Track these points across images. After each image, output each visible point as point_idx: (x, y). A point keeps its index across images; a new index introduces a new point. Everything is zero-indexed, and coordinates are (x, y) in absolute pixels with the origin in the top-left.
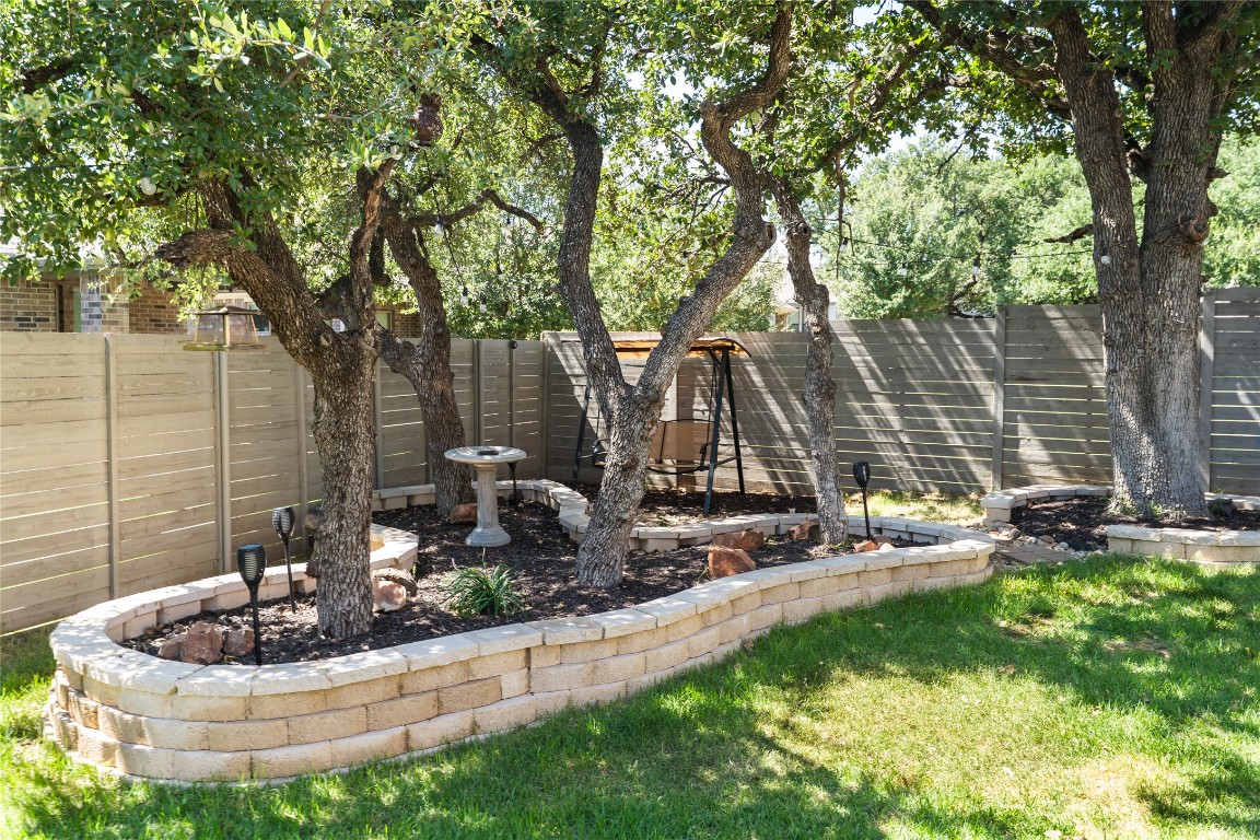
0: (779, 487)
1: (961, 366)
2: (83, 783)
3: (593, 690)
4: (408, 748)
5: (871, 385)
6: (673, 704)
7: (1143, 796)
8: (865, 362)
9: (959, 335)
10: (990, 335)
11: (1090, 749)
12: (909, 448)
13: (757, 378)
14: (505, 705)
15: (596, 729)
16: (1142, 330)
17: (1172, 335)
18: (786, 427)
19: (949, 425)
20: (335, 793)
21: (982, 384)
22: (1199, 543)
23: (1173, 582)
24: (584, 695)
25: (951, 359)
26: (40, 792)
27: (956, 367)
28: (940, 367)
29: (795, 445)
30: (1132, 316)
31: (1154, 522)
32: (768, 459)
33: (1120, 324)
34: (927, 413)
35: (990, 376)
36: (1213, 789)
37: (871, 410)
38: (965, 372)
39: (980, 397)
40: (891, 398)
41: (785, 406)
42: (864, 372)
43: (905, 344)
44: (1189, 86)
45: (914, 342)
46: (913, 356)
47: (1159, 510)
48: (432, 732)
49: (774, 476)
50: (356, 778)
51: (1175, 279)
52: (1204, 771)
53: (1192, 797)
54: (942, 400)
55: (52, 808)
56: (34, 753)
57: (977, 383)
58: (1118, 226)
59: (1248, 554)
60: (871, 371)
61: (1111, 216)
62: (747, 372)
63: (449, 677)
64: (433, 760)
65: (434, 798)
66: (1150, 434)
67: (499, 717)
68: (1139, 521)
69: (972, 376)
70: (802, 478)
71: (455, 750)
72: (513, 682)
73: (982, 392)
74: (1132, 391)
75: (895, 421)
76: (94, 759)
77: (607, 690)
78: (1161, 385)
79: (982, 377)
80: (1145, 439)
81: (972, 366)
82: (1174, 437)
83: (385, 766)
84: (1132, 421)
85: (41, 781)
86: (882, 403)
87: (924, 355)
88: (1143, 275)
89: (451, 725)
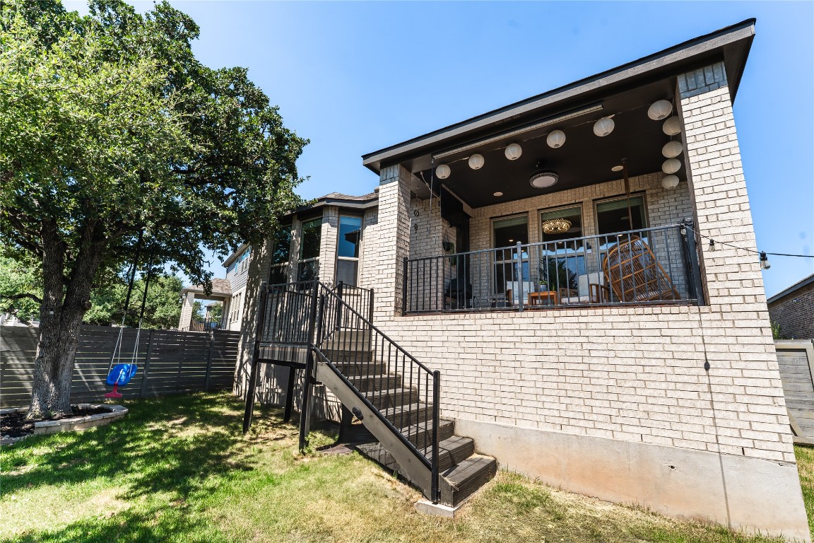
7: (117, 498)
11: (89, 495)
16: (58, 341)
17: (70, 343)
22: (76, 423)
23: (70, 440)
30: (55, 335)
31: (50, 418)
33: (49, 338)
36: (136, 488)
44: (92, 256)
47: (53, 413)
52: (130, 485)
53: (132, 492)
58: (56, 299)
59: (94, 423)
61: (53, 295)
66: (54, 382)
68: (43, 420)
74: (49, 367)
78: (62, 362)
80: (51, 385)
82: (64, 383)
84: (47, 378)
88: (61, 319)
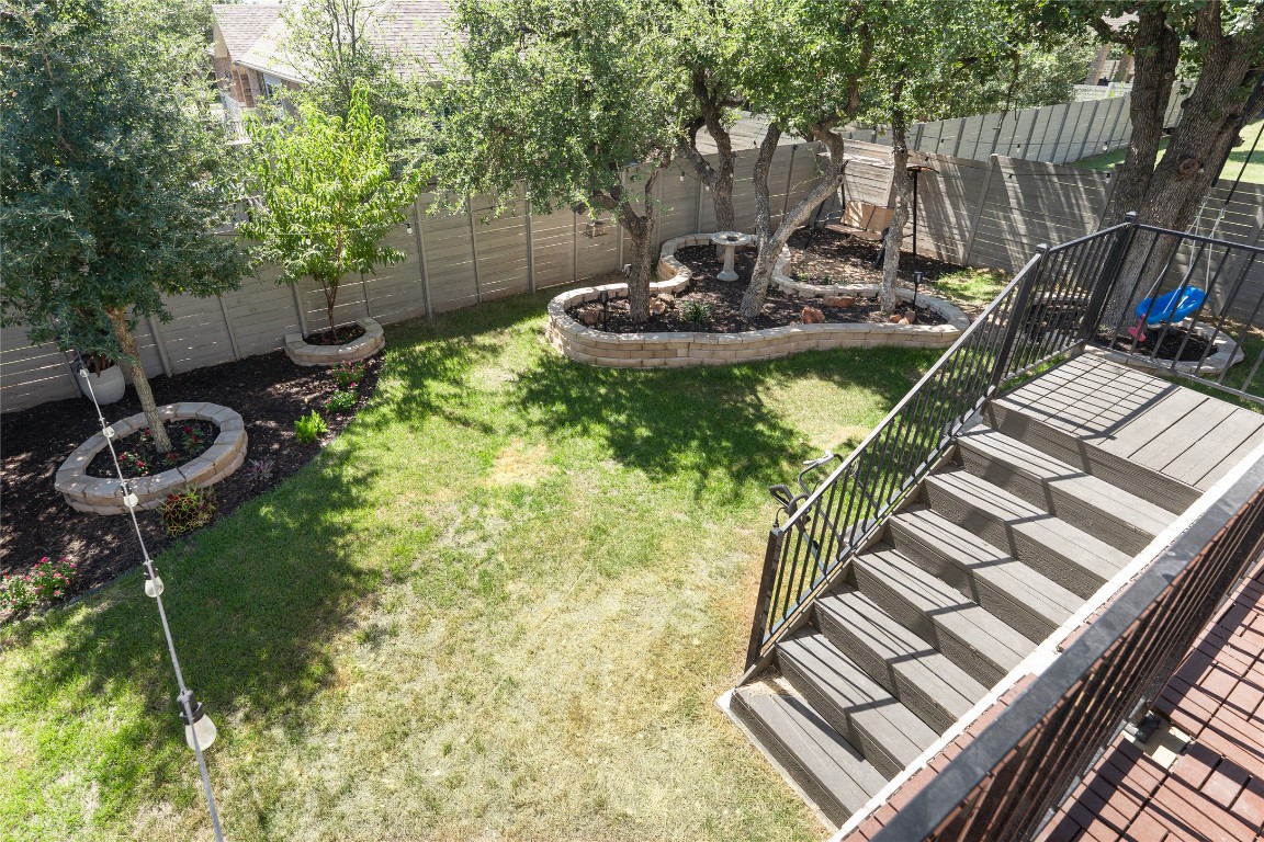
0: (940, 255)
1: (1077, 201)
2: (554, 354)
3: (711, 360)
4: (642, 366)
5: (1013, 202)
6: (736, 372)
8: (1014, 187)
9: (1082, 180)
10: (1104, 183)
12: (1026, 247)
13: (942, 186)
14: (677, 359)
15: (704, 373)
18: (953, 220)
19: (1056, 237)
20: (615, 374)
21: (1088, 215)
24: (707, 361)
25: (1072, 194)
26: (543, 354)
27: (1074, 201)
28: (1063, 199)
29: (955, 231)
32: (938, 236)
34: (1045, 227)
35: (1094, 211)
37: (1007, 218)
38: (1078, 205)
39: (1083, 223)
40: (1022, 213)
41: (955, 207)
42: (1011, 193)
43: (1043, 180)
45: (1050, 180)
46: (1047, 189)
48: (650, 362)
49: (938, 247)
50: (622, 371)
51: (1166, 194)
54: (1058, 221)
55: (545, 359)
56: (542, 340)
57: (1084, 214)
60: (1016, 192)
61: (1137, 147)
62: (937, 181)
63: (658, 347)
64: (648, 371)
65: (641, 383)
67: (674, 362)
69: (1082, 208)
70: (953, 251)
71: (656, 370)
72: (682, 352)
73: (1086, 220)
75: (1022, 228)
76: (557, 347)
77: (717, 361)
79: (1088, 210)
81: (1085, 202)
83: (632, 370)
85: (543, 351)
86: (1017, 216)
87: (1055, 190)
88: (1149, 187)
89: (657, 362)
